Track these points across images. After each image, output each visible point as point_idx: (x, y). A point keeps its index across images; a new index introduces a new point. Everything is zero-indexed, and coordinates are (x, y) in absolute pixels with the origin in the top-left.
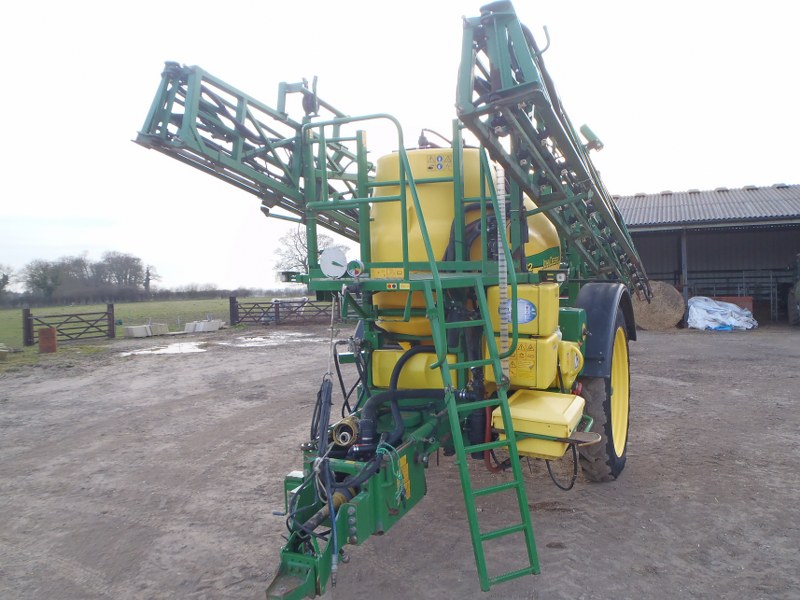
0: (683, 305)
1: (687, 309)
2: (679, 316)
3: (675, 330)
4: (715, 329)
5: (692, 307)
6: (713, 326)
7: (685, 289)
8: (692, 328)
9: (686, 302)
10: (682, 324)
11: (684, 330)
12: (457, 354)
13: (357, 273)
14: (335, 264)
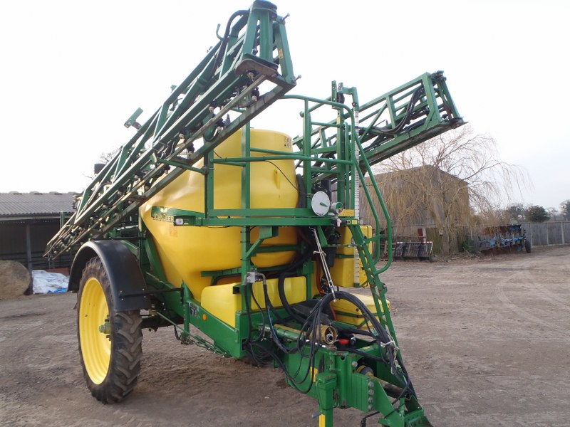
0: (29, 277)
1: (32, 279)
2: (26, 286)
3: (24, 297)
4: (55, 292)
5: (35, 278)
6: (53, 290)
7: (30, 265)
8: (36, 294)
9: (31, 275)
10: (29, 292)
11: (31, 296)
12: (305, 276)
13: (340, 211)
14: (322, 204)
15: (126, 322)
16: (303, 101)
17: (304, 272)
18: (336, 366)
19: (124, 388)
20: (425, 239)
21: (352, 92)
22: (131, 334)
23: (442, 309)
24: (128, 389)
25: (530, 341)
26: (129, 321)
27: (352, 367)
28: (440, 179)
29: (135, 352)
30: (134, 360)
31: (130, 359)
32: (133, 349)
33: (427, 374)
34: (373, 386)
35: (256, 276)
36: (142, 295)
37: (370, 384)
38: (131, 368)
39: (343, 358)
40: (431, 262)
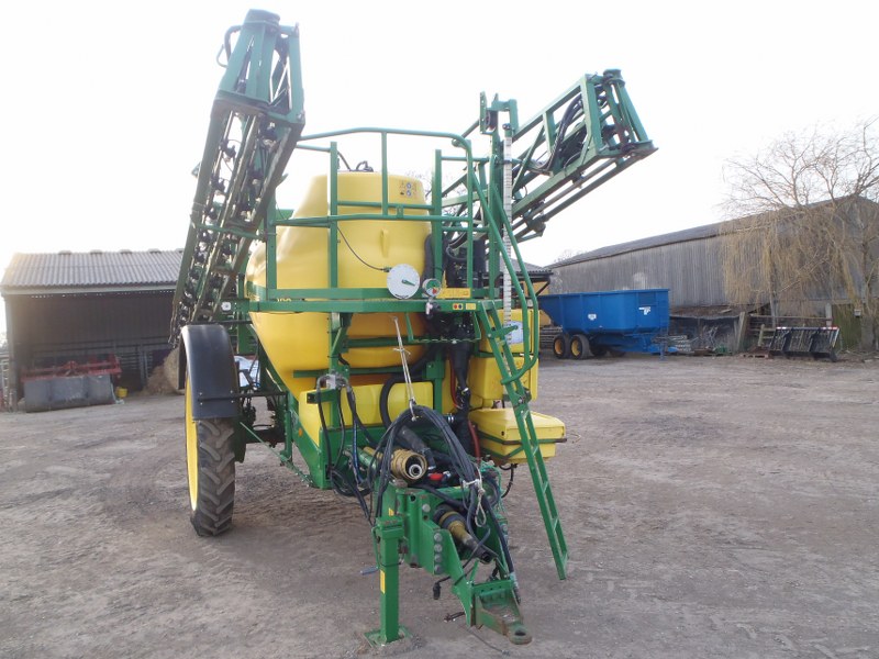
12: (433, 381)
13: (435, 292)
14: (406, 282)
15: (211, 433)
16: (380, 135)
17: (428, 377)
18: (405, 509)
19: (215, 518)
20: (829, 323)
21: (510, 107)
22: (217, 450)
23: (768, 440)
24: (220, 519)
25: (865, 501)
26: (215, 432)
27: (423, 511)
28: (859, 220)
29: (223, 471)
30: (222, 483)
31: (217, 480)
32: (219, 468)
33: (649, 536)
34: (440, 540)
35: (337, 380)
36: (229, 399)
37: (437, 537)
38: (219, 492)
39: (413, 498)
40: (834, 361)
